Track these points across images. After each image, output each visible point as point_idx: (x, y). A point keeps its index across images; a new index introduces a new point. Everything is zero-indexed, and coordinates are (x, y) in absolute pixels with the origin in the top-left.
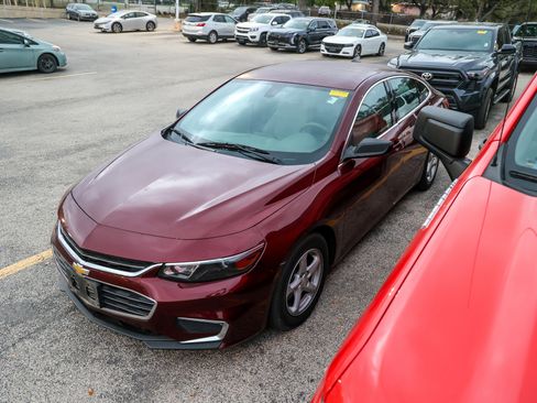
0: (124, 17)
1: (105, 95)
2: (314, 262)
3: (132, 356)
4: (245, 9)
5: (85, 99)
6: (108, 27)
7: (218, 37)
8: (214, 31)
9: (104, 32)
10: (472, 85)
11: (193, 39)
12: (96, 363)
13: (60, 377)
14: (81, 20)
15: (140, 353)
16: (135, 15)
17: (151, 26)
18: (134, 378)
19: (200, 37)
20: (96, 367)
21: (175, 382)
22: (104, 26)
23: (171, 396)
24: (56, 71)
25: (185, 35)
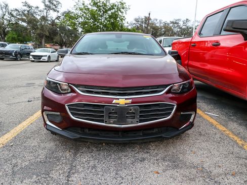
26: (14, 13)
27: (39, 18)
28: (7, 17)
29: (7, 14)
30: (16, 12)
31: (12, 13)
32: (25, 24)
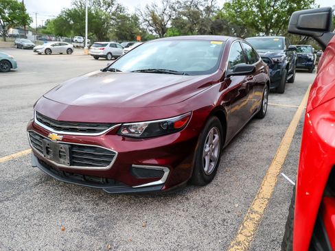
0: (53, 45)
1: (44, 83)
2: (216, 138)
3: (91, 207)
4: (127, 43)
5: (31, 85)
6: (42, 51)
7: (112, 56)
8: (110, 53)
9: (40, 54)
10: (276, 66)
11: (96, 57)
12: (64, 212)
13: (36, 222)
14: (24, 49)
15: (97, 205)
16: (60, 44)
17: (70, 51)
18: (95, 219)
19: (101, 56)
20: (64, 214)
21: (128, 220)
22: (40, 51)
23: (127, 228)
24: (9, 71)
25: (92, 55)
26: (176, 6)
27: (202, 8)
28: (168, 11)
29: (168, 8)
30: (177, 5)
31: (174, 6)
32: (185, 18)
